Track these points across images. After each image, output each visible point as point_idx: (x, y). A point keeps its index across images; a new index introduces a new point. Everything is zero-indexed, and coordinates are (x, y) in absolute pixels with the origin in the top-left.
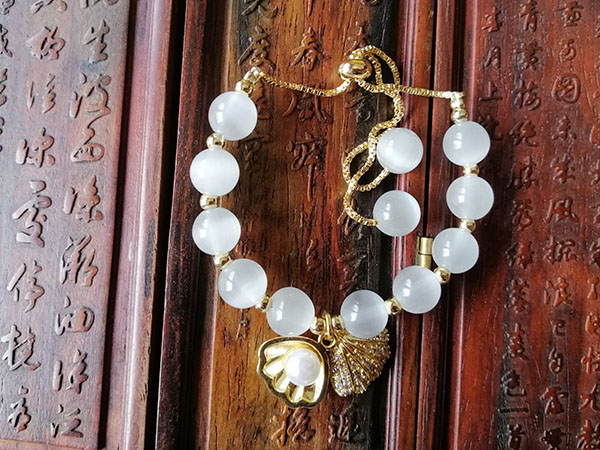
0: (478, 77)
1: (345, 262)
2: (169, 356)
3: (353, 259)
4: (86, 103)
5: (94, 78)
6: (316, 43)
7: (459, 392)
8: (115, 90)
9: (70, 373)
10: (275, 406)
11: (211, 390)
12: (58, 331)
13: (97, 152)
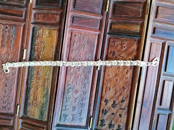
0: (15, 82)
1: (36, 56)
2: (60, 45)
3: (34, 57)
4: (71, 82)
5: (69, 86)
6: (37, 89)
7: (21, 36)
8: (67, 84)
9: (75, 44)
10: (47, 37)
11: (55, 40)
12: (77, 50)
13: (70, 75)
